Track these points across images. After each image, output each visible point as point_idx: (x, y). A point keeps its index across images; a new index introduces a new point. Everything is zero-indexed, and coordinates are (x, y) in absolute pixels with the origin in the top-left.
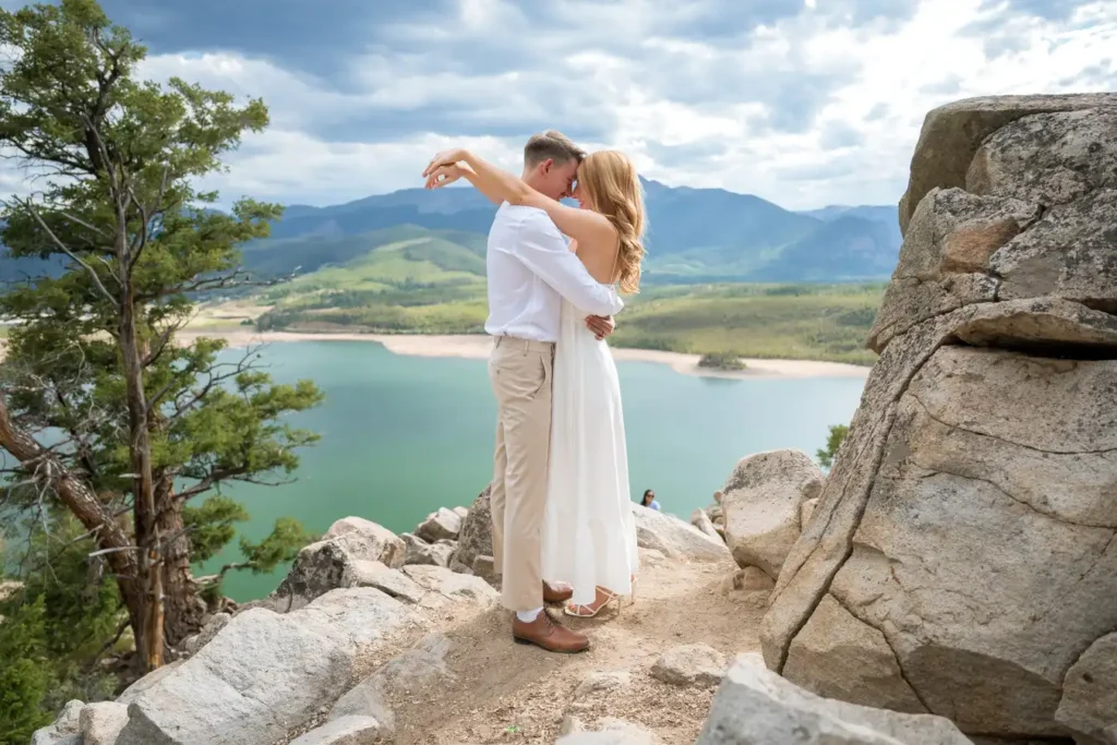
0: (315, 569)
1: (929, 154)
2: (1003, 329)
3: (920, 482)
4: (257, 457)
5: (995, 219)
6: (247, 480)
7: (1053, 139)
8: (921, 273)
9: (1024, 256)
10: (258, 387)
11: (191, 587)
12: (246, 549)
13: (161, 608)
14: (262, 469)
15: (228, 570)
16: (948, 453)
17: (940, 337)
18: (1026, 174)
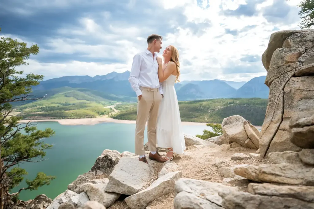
0: (102, 162)
1: (273, 42)
2: (308, 71)
3: (298, 102)
4: (32, 153)
5: (296, 52)
6: (27, 161)
7: (304, 37)
8: (279, 65)
9: (306, 58)
10: (33, 131)
11: (9, 197)
12: (28, 183)
13: (3, 203)
14: (33, 157)
15: (22, 190)
16: (304, 95)
17: (291, 76)
18: (300, 44)
